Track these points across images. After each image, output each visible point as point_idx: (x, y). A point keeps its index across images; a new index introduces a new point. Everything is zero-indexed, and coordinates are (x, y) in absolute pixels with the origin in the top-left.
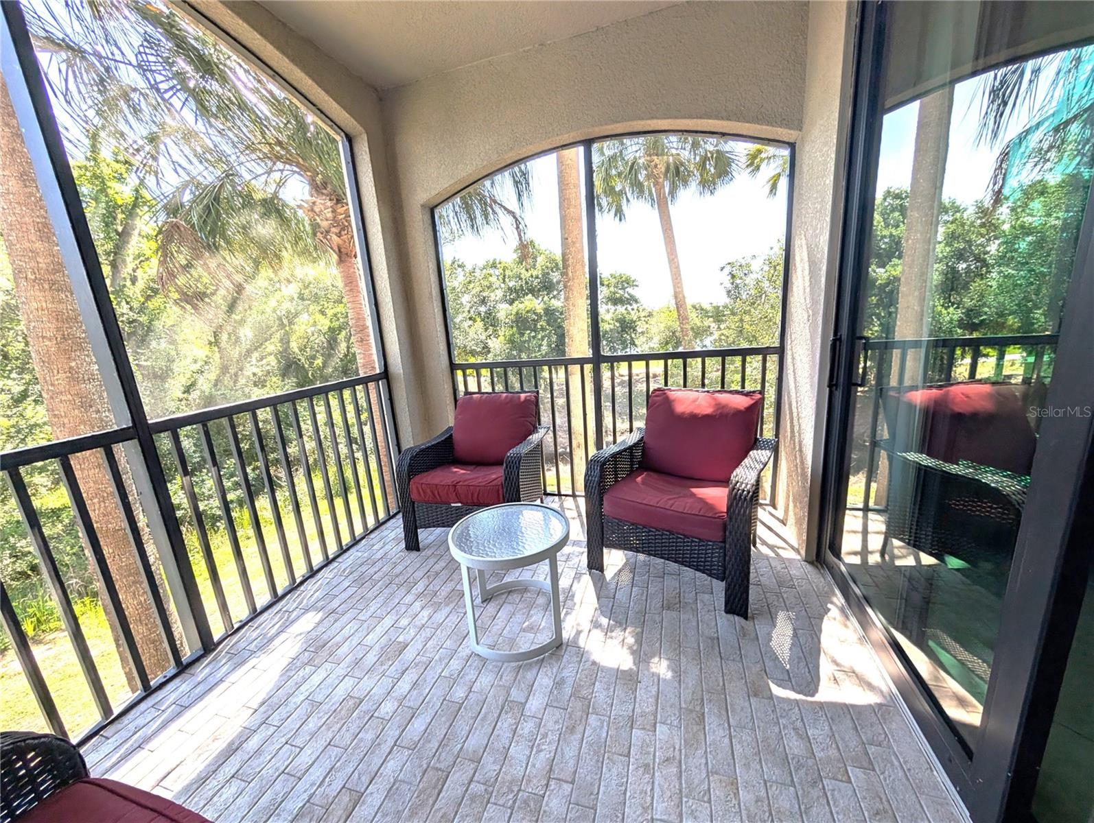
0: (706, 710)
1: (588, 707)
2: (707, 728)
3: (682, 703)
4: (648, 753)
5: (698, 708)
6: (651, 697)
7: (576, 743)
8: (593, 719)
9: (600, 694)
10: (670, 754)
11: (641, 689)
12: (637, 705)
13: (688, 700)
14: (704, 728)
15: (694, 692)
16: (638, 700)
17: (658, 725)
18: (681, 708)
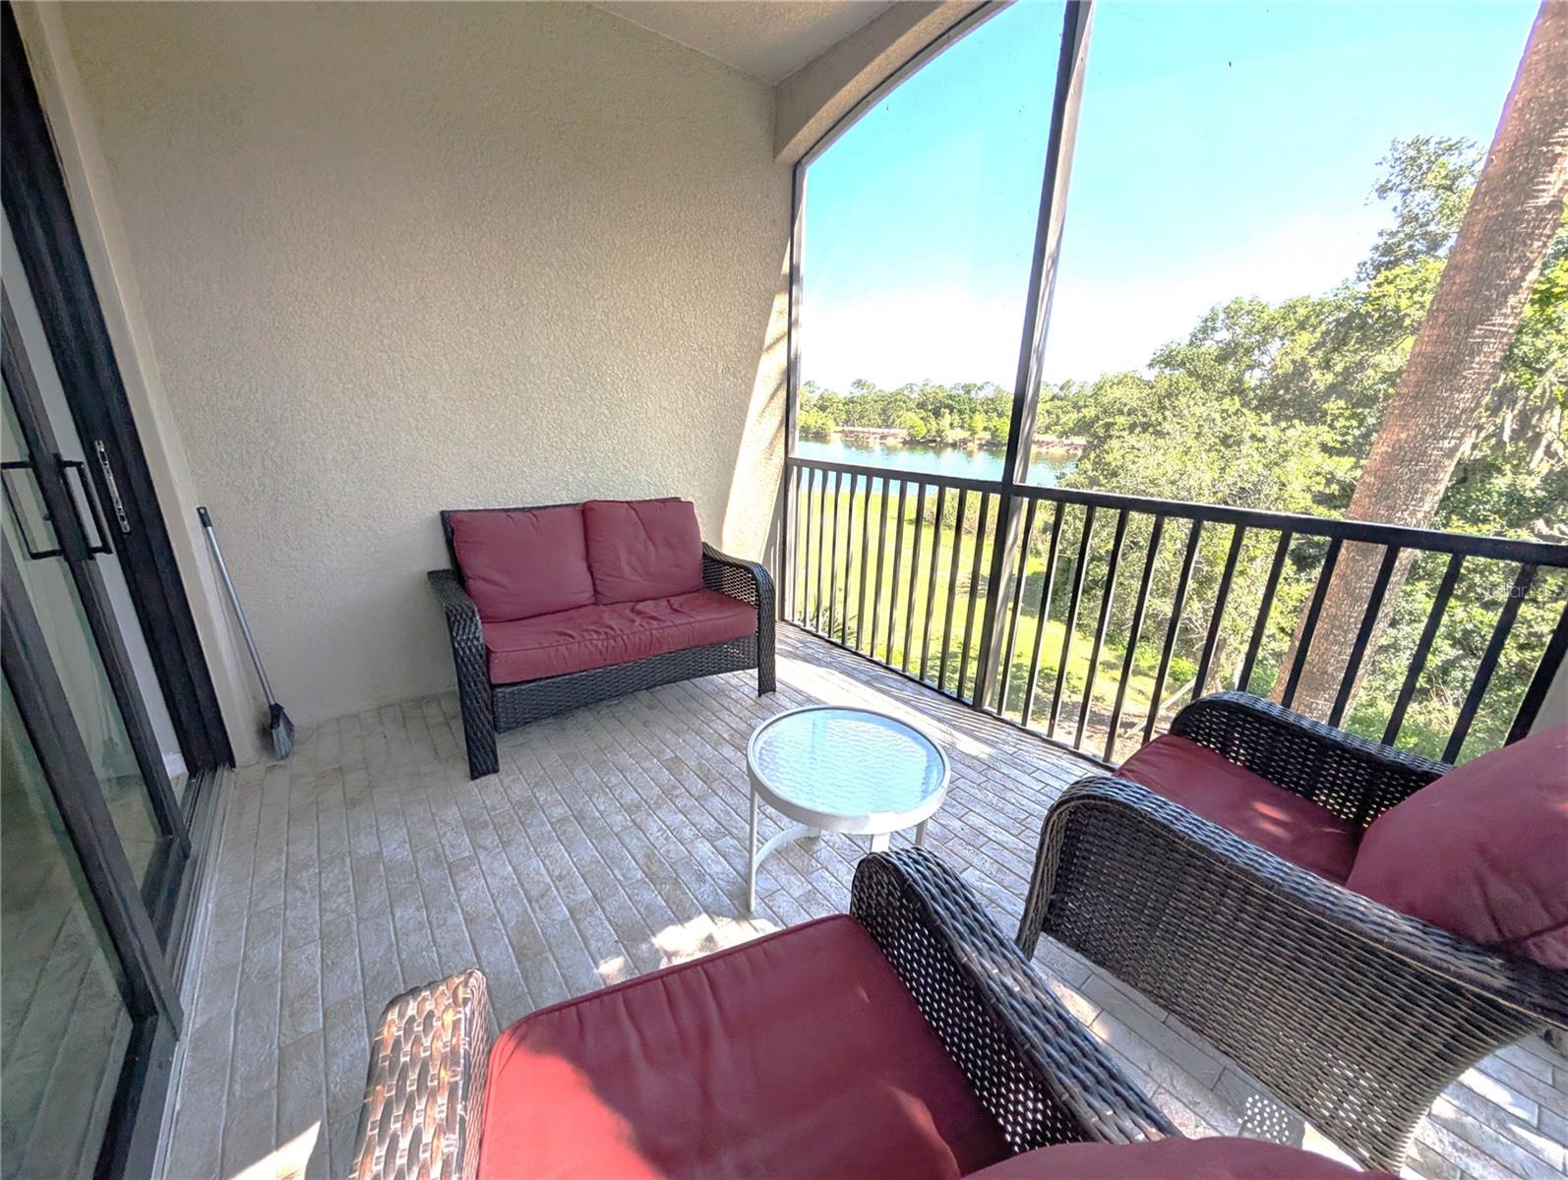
0: (517, 970)
1: (652, 877)
2: (511, 951)
3: (551, 958)
4: (564, 888)
5: (528, 964)
6: (592, 935)
7: (635, 851)
8: (640, 875)
9: (652, 896)
10: (543, 902)
11: (611, 935)
12: (603, 917)
13: (545, 965)
14: (513, 948)
15: (542, 980)
16: (607, 923)
17: (568, 915)
18: (550, 949)
